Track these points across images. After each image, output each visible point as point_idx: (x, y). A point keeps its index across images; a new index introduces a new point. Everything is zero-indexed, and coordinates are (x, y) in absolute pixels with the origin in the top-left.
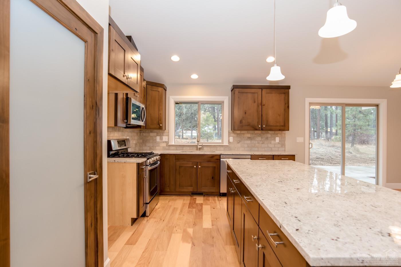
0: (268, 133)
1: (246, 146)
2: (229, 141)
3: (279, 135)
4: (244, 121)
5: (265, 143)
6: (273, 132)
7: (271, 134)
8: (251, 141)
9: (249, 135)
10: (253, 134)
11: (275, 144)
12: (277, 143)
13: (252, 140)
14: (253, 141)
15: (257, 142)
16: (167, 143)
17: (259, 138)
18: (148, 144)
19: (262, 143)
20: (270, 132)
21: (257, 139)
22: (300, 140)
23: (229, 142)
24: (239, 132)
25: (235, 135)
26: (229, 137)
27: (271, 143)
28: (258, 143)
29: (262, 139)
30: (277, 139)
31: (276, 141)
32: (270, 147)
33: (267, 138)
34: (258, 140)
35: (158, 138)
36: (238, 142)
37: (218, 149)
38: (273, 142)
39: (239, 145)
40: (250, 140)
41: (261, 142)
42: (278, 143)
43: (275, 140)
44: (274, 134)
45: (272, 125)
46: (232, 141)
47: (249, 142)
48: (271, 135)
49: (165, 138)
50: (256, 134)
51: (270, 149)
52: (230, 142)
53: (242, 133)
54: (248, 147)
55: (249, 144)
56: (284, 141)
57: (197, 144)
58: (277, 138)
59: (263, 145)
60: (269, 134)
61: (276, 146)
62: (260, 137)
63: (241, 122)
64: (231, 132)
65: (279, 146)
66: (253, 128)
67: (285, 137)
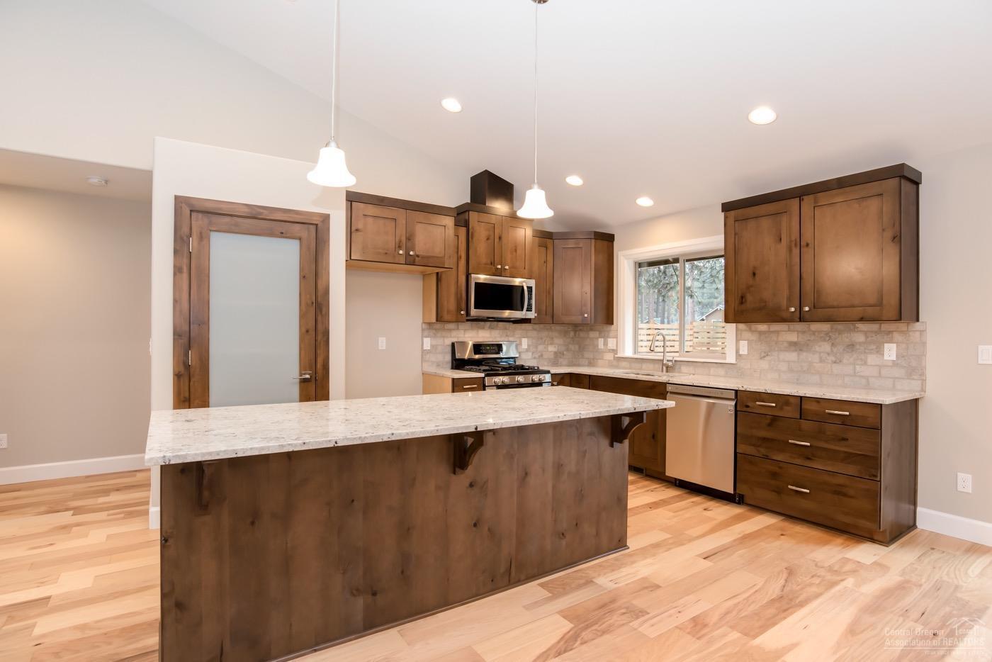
0: (855, 330)
1: (784, 367)
2: (737, 351)
3: (897, 336)
4: (749, 298)
5: (845, 361)
6: (875, 326)
7: (866, 333)
8: (798, 354)
9: (793, 337)
10: (804, 332)
11: (880, 367)
12: (890, 364)
13: (801, 350)
14: (805, 354)
15: (816, 358)
16: (615, 351)
17: (826, 347)
18: (587, 355)
19: (835, 362)
20: (862, 326)
21: (818, 349)
23: (738, 355)
24: (763, 327)
25: (754, 337)
26: (737, 341)
27: (865, 363)
28: (821, 361)
29: (835, 350)
30: (890, 352)
31: (886, 357)
32: (862, 374)
33: (851, 346)
34: (820, 353)
35: (601, 341)
36: (763, 354)
37: (712, 371)
38: (872, 359)
39: (764, 364)
40: (796, 351)
41: (832, 358)
42: (894, 364)
43: (879, 351)
44: (876, 333)
45: (835, 304)
46: (746, 352)
47: (792, 356)
48: (867, 337)
49: (611, 343)
50: (814, 333)
51: (864, 381)
52: (740, 355)
53: (771, 330)
54: (791, 370)
55: (794, 362)
56: (921, 356)
57: (662, 358)
58: (886, 345)
59: (837, 369)
60: (861, 332)
61: (884, 372)
62: (825, 340)
63: (742, 299)
64: (742, 326)
65: (898, 372)
66: (773, 315)
67: (924, 344)
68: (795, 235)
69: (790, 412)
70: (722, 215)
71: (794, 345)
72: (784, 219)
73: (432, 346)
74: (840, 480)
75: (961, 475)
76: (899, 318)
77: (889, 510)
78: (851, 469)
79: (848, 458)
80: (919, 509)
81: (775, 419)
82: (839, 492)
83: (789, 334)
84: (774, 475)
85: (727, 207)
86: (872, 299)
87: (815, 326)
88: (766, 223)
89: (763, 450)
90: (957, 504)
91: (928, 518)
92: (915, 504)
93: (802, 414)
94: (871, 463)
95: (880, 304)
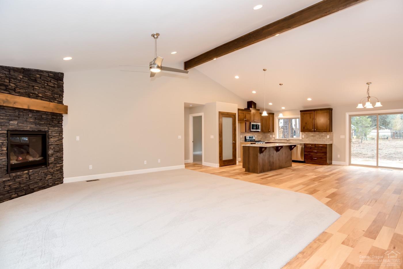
1: (311, 140)
3: (329, 134)
4: (305, 128)
6: (326, 133)
9: (313, 134)
14: (314, 137)
16: (275, 138)
17: (318, 136)
18: (267, 139)
20: (324, 132)
21: (317, 136)
22: (342, 137)
23: (302, 138)
24: (307, 133)
25: (305, 134)
26: (302, 135)
27: (324, 139)
28: (317, 138)
29: (320, 137)
30: (328, 137)
31: (328, 138)
33: (322, 136)
35: (271, 136)
36: (307, 138)
38: (325, 138)
42: (329, 139)
43: (327, 137)
45: (320, 129)
46: (304, 137)
47: (312, 138)
49: (274, 136)
51: (324, 141)
53: (309, 133)
54: (312, 140)
56: (333, 137)
58: (328, 136)
59: (320, 140)
60: (323, 134)
61: (327, 140)
63: (304, 128)
64: (303, 132)
65: (329, 140)
66: (310, 131)
67: (333, 135)
68: (313, 117)
69: (313, 146)
70: (300, 112)
71: (312, 136)
72: (312, 114)
73: (242, 137)
74: (321, 156)
75: (338, 155)
76: (329, 131)
77: (328, 162)
78: (323, 154)
79: (323, 153)
80: (333, 161)
81: (311, 148)
82: (321, 158)
83: (311, 134)
84: (311, 157)
85: (301, 111)
86: (325, 128)
87: (316, 133)
88: (308, 115)
89: (309, 153)
90: (337, 160)
91: (334, 162)
92: (332, 161)
93: (315, 147)
94: (325, 153)
95: (327, 129)
